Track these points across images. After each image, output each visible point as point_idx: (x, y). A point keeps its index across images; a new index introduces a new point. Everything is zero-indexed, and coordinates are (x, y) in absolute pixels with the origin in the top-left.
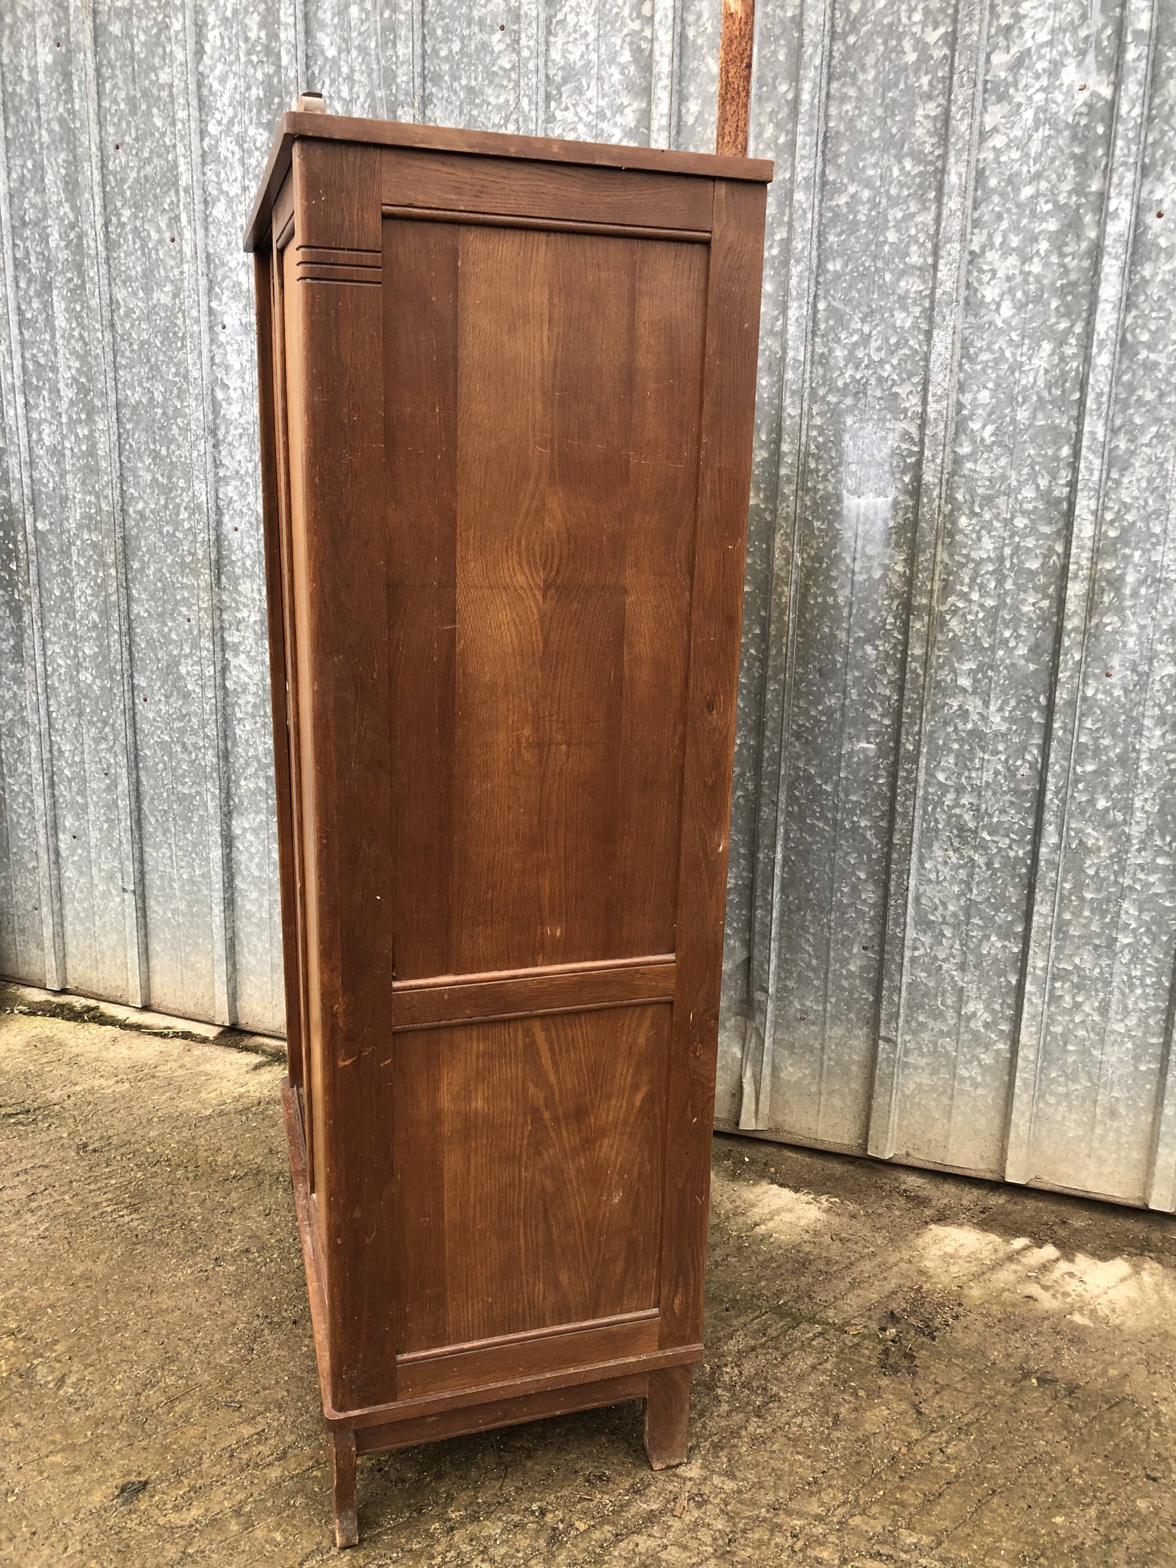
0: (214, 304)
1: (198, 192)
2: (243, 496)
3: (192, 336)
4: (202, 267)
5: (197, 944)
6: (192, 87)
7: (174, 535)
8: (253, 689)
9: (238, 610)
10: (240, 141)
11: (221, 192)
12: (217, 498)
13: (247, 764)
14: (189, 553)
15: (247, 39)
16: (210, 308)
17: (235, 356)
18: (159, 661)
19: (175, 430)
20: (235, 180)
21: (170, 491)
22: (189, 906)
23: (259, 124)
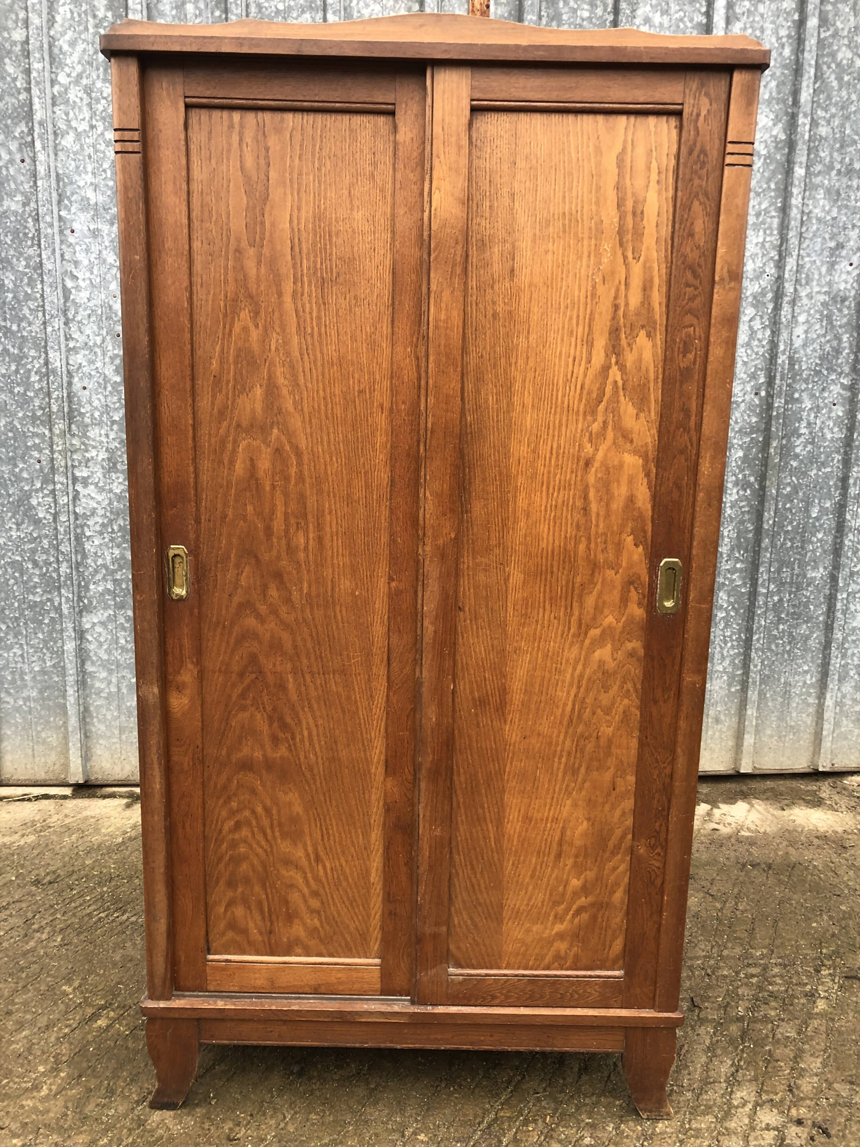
0: (63, 213)
1: (50, 126)
2: (91, 362)
3: (45, 236)
4: (54, 184)
5: (48, 722)
6: (46, 46)
7: (25, 394)
8: (100, 512)
9: (87, 451)
10: (88, 91)
11: (70, 127)
12: (68, 364)
13: (96, 571)
14: (41, 408)
15: (95, 16)
16: (60, 217)
17: (84, 254)
18: (10, 496)
19: (26, 311)
20: (84, 119)
21: (22, 358)
22: (41, 692)
23: (105, 80)
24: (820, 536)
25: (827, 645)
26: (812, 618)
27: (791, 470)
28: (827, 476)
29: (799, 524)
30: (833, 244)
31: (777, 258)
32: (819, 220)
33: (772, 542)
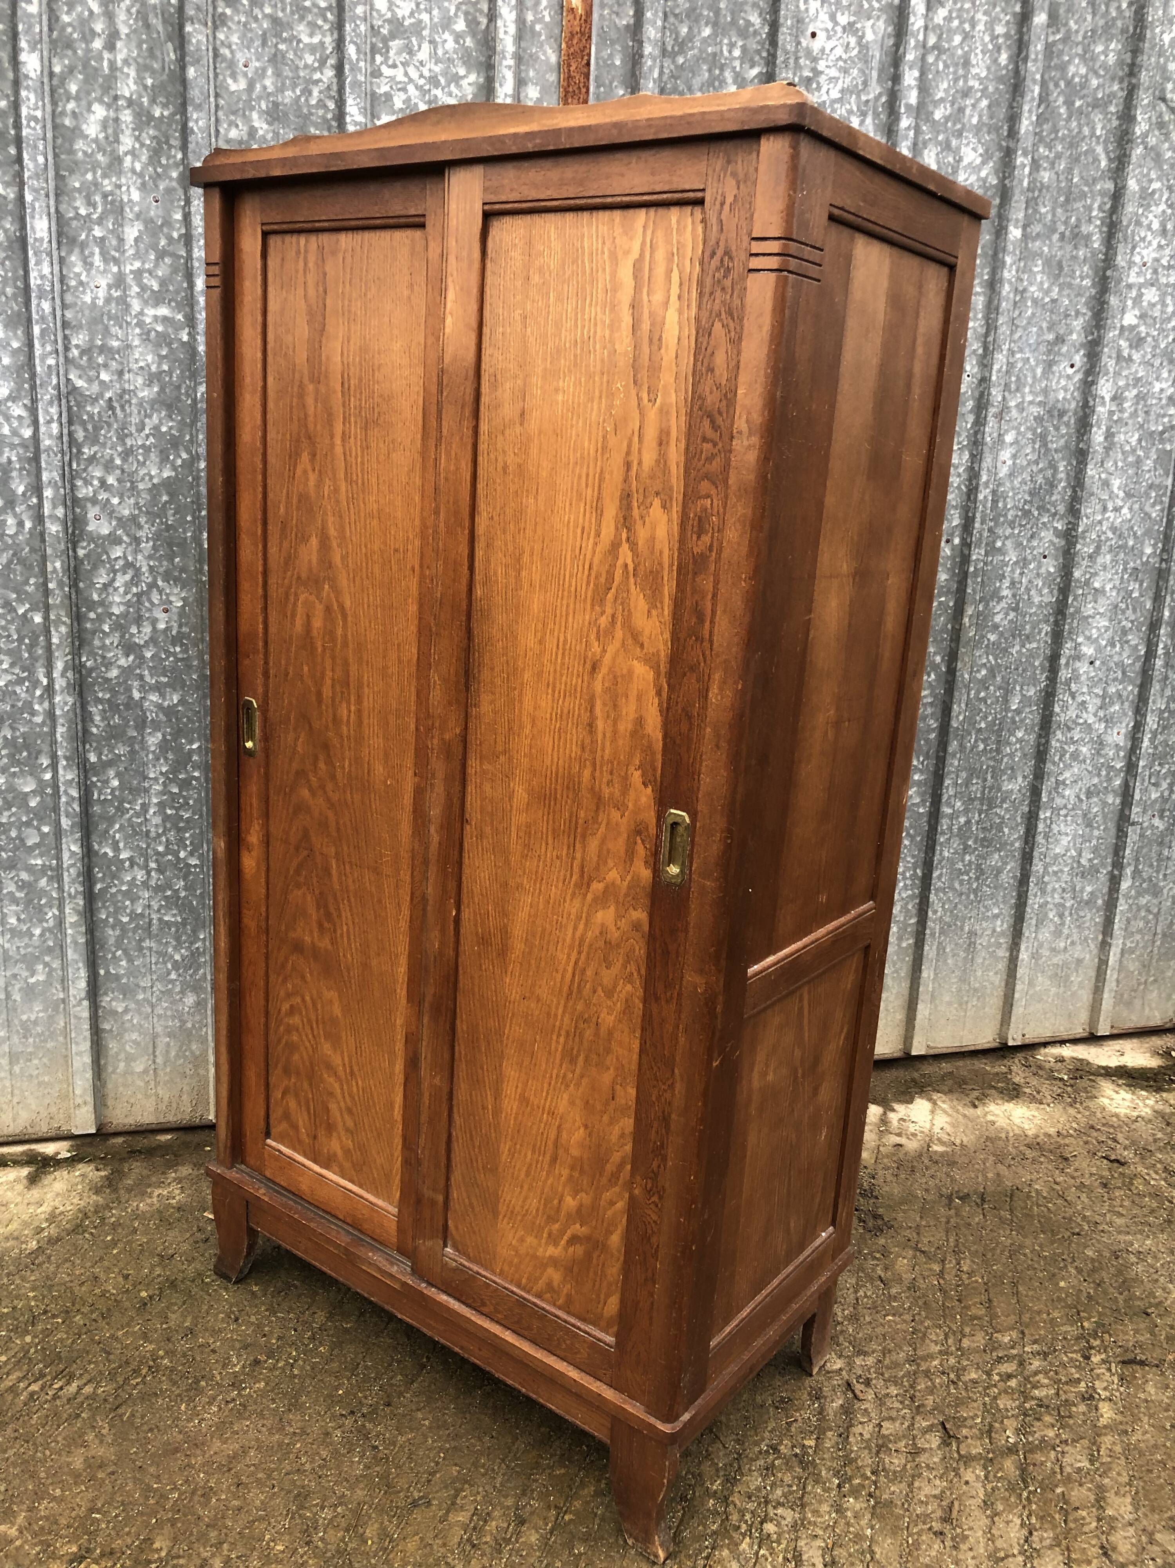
24: (1020, 734)
25: (1024, 880)
26: (1006, 844)
27: (987, 646)
28: (1032, 654)
29: (996, 718)
30: (1051, 337)
31: (980, 351)
32: (1035, 301)
33: (961, 745)
